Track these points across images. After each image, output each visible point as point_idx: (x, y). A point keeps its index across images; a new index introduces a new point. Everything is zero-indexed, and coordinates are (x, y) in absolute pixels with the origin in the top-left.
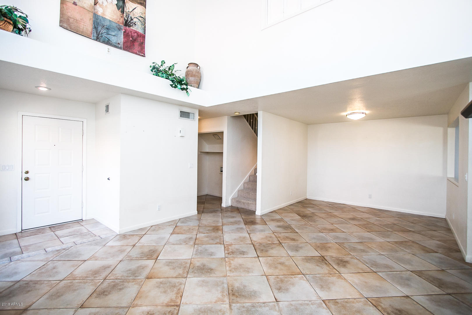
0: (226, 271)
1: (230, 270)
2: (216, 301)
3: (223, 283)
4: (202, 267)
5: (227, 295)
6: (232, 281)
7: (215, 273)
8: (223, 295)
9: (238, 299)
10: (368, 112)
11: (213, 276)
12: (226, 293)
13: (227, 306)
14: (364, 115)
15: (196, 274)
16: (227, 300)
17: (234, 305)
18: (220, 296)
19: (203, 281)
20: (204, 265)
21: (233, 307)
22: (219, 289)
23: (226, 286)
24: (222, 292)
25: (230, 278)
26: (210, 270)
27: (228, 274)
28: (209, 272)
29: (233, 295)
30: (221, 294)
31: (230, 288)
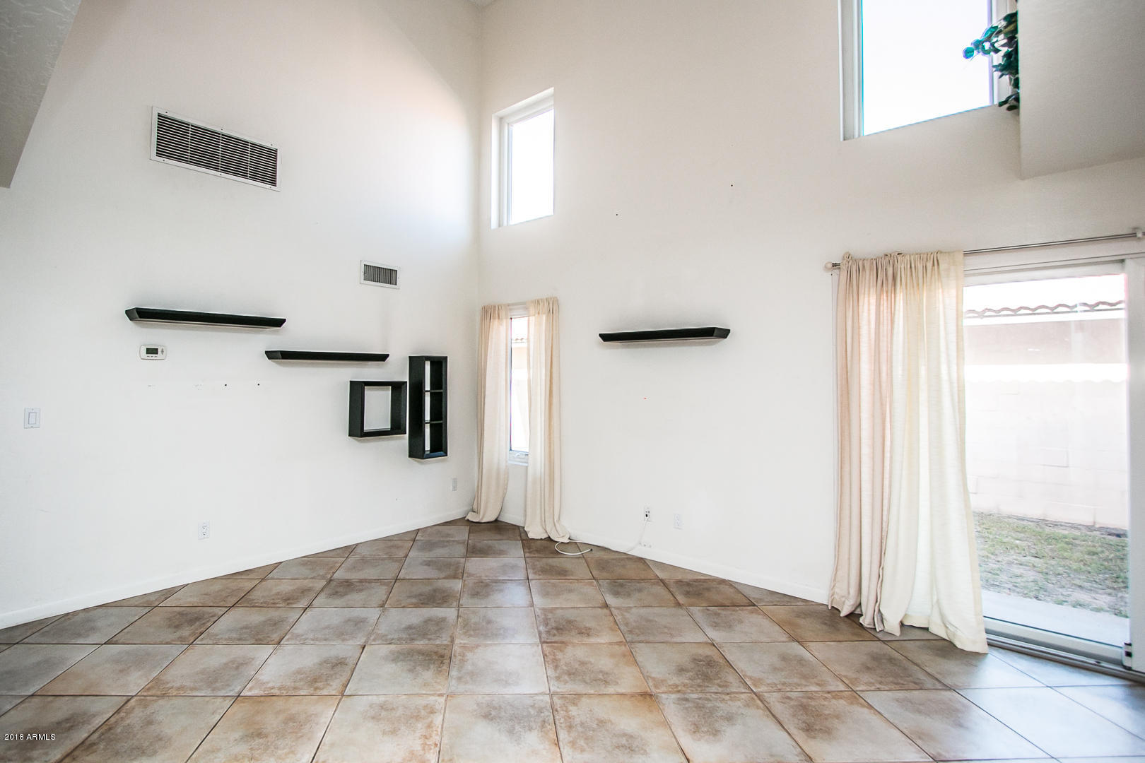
0: (445, 712)
1: (432, 712)
2: (477, 647)
3: (459, 679)
4: (517, 727)
5: (455, 656)
6: (436, 682)
7: (478, 704)
8: (464, 655)
9: (436, 650)
11: (483, 698)
12: (456, 660)
13: (457, 641)
15: (529, 702)
16: (456, 648)
17: (445, 642)
18: (469, 655)
19: (507, 684)
20: (511, 732)
21: (449, 639)
22: (469, 667)
23: (454, 673)
24: (463, 661)
25: (440, 690)
26: (491, 714)
27: (442, 700)
28: (495, 708)
29: (442, 656)
30: (466, 658)
31: (445, 667)
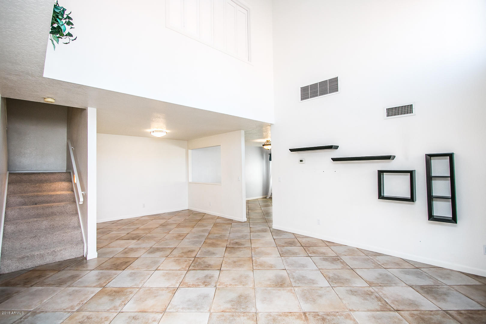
10: (168, 131)
14: (165, 134)
